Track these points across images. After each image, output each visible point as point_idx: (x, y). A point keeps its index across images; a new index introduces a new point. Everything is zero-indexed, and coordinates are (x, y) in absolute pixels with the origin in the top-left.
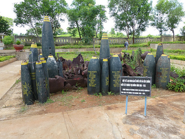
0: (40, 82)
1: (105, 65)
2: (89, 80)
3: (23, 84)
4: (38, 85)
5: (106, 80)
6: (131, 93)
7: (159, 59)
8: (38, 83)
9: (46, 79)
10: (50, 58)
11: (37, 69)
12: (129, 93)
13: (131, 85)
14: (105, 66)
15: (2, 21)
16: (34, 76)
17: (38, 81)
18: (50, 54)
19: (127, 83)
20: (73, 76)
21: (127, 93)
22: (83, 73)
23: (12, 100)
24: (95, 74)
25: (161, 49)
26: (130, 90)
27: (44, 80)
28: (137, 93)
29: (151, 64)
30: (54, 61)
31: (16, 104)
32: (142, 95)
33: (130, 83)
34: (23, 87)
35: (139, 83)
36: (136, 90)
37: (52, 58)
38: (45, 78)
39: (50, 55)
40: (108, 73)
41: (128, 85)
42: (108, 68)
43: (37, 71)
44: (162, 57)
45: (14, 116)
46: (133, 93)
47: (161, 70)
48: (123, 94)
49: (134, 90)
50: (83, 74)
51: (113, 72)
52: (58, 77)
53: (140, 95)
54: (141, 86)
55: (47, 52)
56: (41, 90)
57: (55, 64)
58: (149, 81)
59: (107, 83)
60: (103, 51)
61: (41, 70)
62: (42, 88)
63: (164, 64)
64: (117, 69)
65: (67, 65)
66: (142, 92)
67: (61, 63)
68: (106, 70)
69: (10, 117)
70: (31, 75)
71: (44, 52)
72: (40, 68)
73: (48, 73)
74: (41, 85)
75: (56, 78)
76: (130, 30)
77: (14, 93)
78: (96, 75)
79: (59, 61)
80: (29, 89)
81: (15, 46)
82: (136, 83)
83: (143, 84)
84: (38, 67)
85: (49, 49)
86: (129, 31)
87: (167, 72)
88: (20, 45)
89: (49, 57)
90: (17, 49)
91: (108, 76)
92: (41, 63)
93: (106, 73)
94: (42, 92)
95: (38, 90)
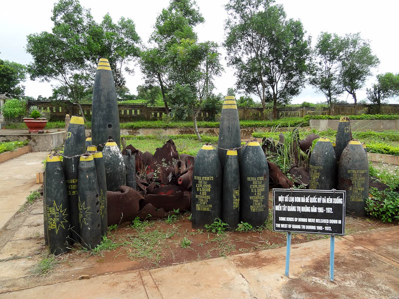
0: (88, 201)
1: (233, 163)
2: (197, 196)
3: (48, 205)
4: (82, 206)
5: (235, 197)
6: (298, 227)
7: (345, 151)
8: (84, 203)
9: (102, 193)
10: (109, 147)
11: (83, 171)
12: (295, 227)
13: (299, 208)
14: (232, 166)
15: (3, 71)
16: (73, 187)
17: (84, 199)
18: (110, 138)
19: (289, 204)
20: (157, 186)
21: (290, 226)
22: (180, 180)
23: (19, 242)
24: (209, 182)
25: (347, 129)
26: (296, 220)
27: (97, 195)
28: (313, 228)
29: (327, 161)
30: (118, 153)
31: (27, 252)
32: (324, 231)
33: (296, 204)
34: (46, 212)
35: (317, 205)
36: (310, 220)
37: (114, 147)
38: (100, 192)
39: (109, 141)
40: (238, 180)
41: (292, 209)
42: (238, 170)
43: (81, 176)
44: (352, 146)
45: (22, 282)
46: (304, 227)
47: (350, 175)
48: (281, 228)
49: (304, 220)
50: (180, 183)
51: (249, 179)
52: (127, 189)
53: (320, 231)
54: (321, 210)
55: (103, 135)
56: (90, 219)
57: (119, 160)
58: (338, 201)
59: (236, 203)
60: (226, 133)
61: (92, 174)
62: (92, 215)
63: (356, 161)
64: (258, 172)
65: (142, 162)
66: (324, 225)
67: (132, 159)
68: (234, 175)
69: (14, 285)
70: (67, 185)
71: (96, 134)
72: (89, 170)
73: (105, 181)
74: (89, 208)
75: (122, 191)
76: (268, 92)
77: (25, 224)
78: (211, 186)
79: (129, 154)
80: (61, 217)
81: (29, 121)
82: (310, 205)
83: (325, 206)
84: (84, 167)
85: (108, 128)
86: (265, 94)
87: (363, 178)
88: (39, 120)
89: (108, 144)
90: (32, 126)
91: (239, 188)
92: (91, 158)
93: (235, 180)
94: (92, 223)
95: (82, 219)
